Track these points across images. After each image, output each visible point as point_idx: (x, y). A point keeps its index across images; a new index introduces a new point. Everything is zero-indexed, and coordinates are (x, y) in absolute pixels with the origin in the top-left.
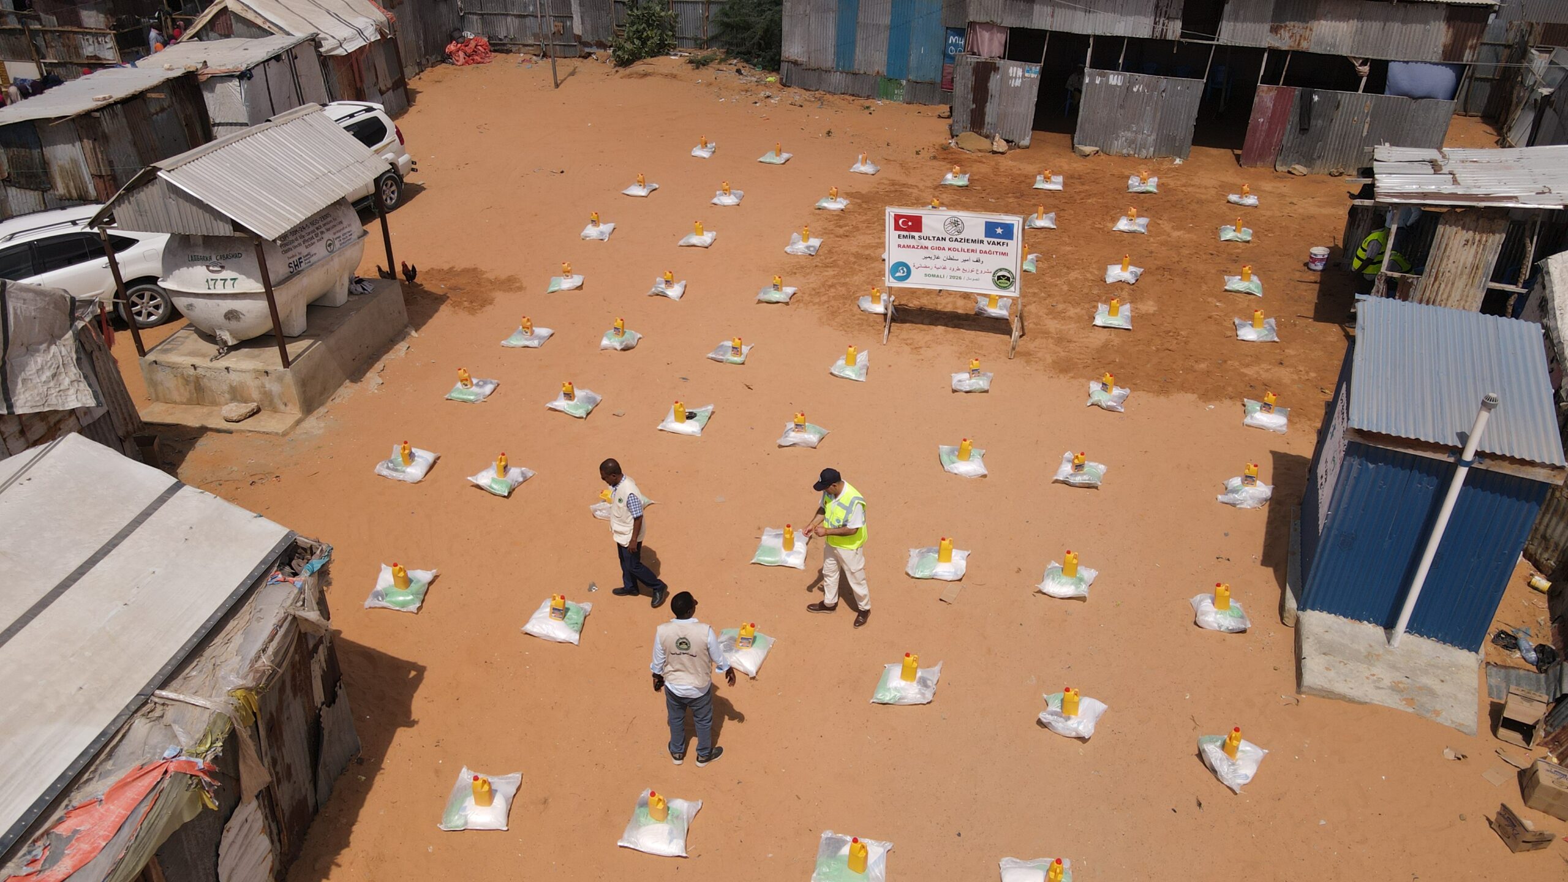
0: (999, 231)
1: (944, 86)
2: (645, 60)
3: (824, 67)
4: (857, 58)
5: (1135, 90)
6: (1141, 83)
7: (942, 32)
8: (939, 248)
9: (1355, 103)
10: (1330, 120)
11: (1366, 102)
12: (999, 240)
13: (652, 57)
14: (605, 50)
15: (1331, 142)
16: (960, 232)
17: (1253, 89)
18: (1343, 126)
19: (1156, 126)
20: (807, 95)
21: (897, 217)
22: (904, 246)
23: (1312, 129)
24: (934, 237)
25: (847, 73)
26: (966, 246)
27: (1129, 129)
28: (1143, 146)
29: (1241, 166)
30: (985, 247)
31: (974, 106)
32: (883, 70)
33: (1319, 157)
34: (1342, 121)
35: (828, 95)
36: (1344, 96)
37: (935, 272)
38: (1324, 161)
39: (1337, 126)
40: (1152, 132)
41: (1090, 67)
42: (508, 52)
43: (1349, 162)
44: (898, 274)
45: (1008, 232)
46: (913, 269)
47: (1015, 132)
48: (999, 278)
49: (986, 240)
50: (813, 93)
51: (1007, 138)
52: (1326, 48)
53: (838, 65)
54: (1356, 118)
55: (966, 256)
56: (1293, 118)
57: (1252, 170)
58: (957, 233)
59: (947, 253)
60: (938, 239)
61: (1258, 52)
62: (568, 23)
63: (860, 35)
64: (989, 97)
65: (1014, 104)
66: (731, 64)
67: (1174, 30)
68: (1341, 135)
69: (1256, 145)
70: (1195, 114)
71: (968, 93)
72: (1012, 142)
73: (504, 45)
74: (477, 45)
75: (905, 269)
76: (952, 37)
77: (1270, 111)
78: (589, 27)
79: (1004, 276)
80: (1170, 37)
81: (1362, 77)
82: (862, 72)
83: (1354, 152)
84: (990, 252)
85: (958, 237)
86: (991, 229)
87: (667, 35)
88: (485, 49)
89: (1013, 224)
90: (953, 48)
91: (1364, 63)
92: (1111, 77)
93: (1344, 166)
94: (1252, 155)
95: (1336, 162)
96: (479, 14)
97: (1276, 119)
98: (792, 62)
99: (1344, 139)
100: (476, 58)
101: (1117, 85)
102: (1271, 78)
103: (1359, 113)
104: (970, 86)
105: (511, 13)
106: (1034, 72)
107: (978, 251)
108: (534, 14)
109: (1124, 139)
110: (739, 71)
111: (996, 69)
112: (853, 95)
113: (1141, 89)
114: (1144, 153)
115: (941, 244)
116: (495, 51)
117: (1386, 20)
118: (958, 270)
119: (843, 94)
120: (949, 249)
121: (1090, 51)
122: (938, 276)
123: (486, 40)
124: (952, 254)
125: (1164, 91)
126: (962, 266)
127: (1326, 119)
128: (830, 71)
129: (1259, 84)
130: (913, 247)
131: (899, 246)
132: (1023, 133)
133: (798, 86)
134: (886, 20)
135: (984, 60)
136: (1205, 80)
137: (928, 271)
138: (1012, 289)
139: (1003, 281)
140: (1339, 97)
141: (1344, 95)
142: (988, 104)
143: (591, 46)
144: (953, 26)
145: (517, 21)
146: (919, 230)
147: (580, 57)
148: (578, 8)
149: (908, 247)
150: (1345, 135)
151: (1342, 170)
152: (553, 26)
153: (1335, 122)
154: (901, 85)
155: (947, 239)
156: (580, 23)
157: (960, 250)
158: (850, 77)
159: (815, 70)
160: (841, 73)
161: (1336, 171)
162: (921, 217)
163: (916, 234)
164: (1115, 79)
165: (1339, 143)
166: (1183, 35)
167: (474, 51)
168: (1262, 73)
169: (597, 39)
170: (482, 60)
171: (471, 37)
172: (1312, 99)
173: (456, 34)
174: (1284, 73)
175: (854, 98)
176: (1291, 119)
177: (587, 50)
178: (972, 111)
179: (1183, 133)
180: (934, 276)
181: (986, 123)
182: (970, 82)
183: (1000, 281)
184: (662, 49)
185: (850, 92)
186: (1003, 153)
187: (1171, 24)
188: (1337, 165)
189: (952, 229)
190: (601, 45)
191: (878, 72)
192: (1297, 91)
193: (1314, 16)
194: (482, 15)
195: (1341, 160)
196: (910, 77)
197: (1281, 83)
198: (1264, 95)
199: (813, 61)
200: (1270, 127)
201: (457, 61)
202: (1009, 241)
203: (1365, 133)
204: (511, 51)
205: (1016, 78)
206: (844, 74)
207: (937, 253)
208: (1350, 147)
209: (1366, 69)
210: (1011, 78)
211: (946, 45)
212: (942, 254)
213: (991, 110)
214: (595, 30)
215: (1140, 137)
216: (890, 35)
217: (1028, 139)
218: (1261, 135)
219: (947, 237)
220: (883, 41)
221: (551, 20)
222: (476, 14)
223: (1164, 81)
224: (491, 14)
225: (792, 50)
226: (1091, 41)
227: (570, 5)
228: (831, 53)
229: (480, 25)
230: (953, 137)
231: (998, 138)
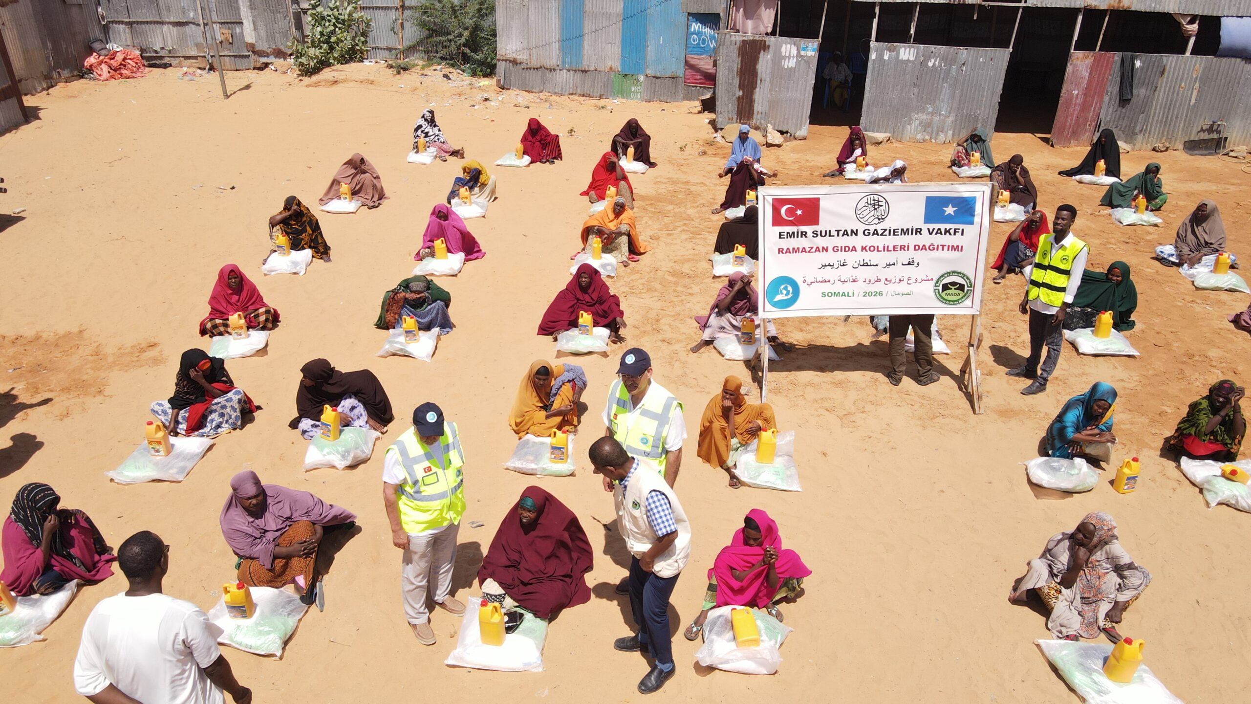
0: (950, 210)
1: (688, 81)
2: (332, 67)
3: (548, 65)
4: (585, 52)
5: (930, 64)
6: (937, 56)
7: (683, 18)
8: (846, 249)
9: (1182, 67)
10: (1154, 88)
11: (1194, 66)
12: (948, 226)
13: (342, 64)
14: (285, 59)
15: (1155, 113)
16: (881, 219)
17: (1063, 59)
18: (1168, 94)
19: (955, 105)
20: (530, 96)
21: (778, 204)
22: (788, 251)
23: (1134, 100)
24: (838, 231)
25: (575, 71)
26: (890, 241)
27: (923, 110)
28: (941, 129)
29: (1052, 146)
30: (925, 239)
31: (741, 93)
32: (617, 65)
33: (1141, 131)
34: (1167, 89)
35: (554, 97)
36: (1170, 60)
37: (839, 288)
38: (1147, 135)
39: (1161, 94)
40: (950, 113)
41: (877, 40)
42: (166, 66)
43: (1175, 135)
44: (778, 298)
46: (802, 287)
47: (790, 121)
48: (945, 287)
49: (925, 227)
50: (537, 94)
51: (780, 129)
52: (1151, 4)
53: (564, 62)
54: (1183, 85)
55: (891, 257)
56: (1113, 89)
57: (1067, 150)
58: (876, 221)
59: (860, 256)
60: (846, 233)
61: (1072, 13)
62: (238, 30)
63: (588, 26)
64: (759, 81)
65: (788, 88)
66: (435, 70)
68: (1166, 104)
69: (1069, 120)
70: (999, 89)
71: (733, 78)
72: (787, 132)
73: (161, 58)
74: (124, 59)
75: (790, 288)
76: (694, 24)
77: (1086, 81)
78: (263, 33)
79: (953, 284)
80: (970, 1)
81: (1189, 37)
82: (592, 68)
83: (1180, 123)
84: (932, 248)
85: (879, 227)
87: (359, 40)
88: (136, 63)
89: (974, 199)
90: (696, 36)
91: (1191, 22)
92: (902, 50)
93: (1170, 140)
94: (1065, 133)
95: (1160, 136)
96: (127, 23)
97: (1093, 89)
98: (510, 61)
99: (1169, 109)
100: (124, 72)
101: (908, 60)
102: (1085, 44)
103: (1187, 78)
104: (735, 69)
105: (168, 20)
106: (811, 48)
107: (912, 248)
108: (195, 21)
109: (918, 122)
110: (446, 76)
112: (583, 95)
113: (937, 63)
114: (942, 137)
115: (850, 241)
116: (150, 66)
118: (878, 280)
119: (572, 94)
120: (863, 249)
121: (875, 22)
122: (844, 294)
123: (138, 53)
124: (868, 256)
125: (964, 64)
126: (884, 273)
127: (1150, 87)
128: (554, 70)
129: (1072, 51)
130: (804, 250)
131: (780, 251)
132: (799, 122)
133: (518, 88)
134: (619, 9)
135: (751, 38)
136: (1011, 49)
137: (827, 288)
138: (968, 302)
139: (953, 291)
140: (1165, 62)
141: (1171, 58)
142: (757, 90)
143: (267, 55)
144: (696, 11)
145: (175, 30)
146: (815, 221)
147: (254, 69)
148: (249, 11)
149: (796, 250)
150: (1171, 104)
151: (1167, 145)
152: (219, 32)
153: (1160, 92)
154: (638, 81)
155: (860, 233)
156: (252, 28)
157: (881, 248)
158: (579, 74)
159: (537, 69)
160: (569, 71)
161: (1161, 145)
162: (818, 200)
163: (809, 229)
164: (907, 52)
165: (1164, 113)
167: (121, 64)
168: (1075, 38)
169: (274, 47)
170: (133, 75)
171: (118, 50)
172: (1133, 65)
173: (97, 46)
174: (1101, 36)
175: (585, 98)
176: (1109, 89)
177: (263, 59)
178: (739, 99)
179: (987, 112)
180: (837, 294)
181: (755, 112)
182: (735, 65)
183: (947, 292)
184: (352, 55)
185: (579, 92)
186: (779, 146)
188: (1161, 139)
189: (869, 214)
190: (280, 54)
191: (611, 68)
192: (1117, 57)
194: (130, 24)
195: (1166, 133)
196: (649, 72)
197: (1098, 48)
198: (1079, 62)
199: (534, 58)
200: (1085, 100)
201: (100, 75)
202: (967, 228)
203: (1193, 101)
204: (170, 65)
205: (789, 57)
206: (572, 72)
207: (842, 256)
208: (1177, 117)
209: (1194, 27)
210: (784, 58)
211: (688, 34)
212: (852, 258)
213: (761, 97)
214: (271, 36)
215: (936, 119)
216: (623, 25)
217: (805, 129)
218: (1075, 110)
219: (861, 228)
220: (615, 32)
221: (216, 27)
222: (122, 23)
223: (964, 53)
224: (141, 23)
225: (509, 47)
226: (877, 10)
227: (238, 9)
228: (555, 48)
229: (129, 36)
230: (716, 130)
231: (770, 128)
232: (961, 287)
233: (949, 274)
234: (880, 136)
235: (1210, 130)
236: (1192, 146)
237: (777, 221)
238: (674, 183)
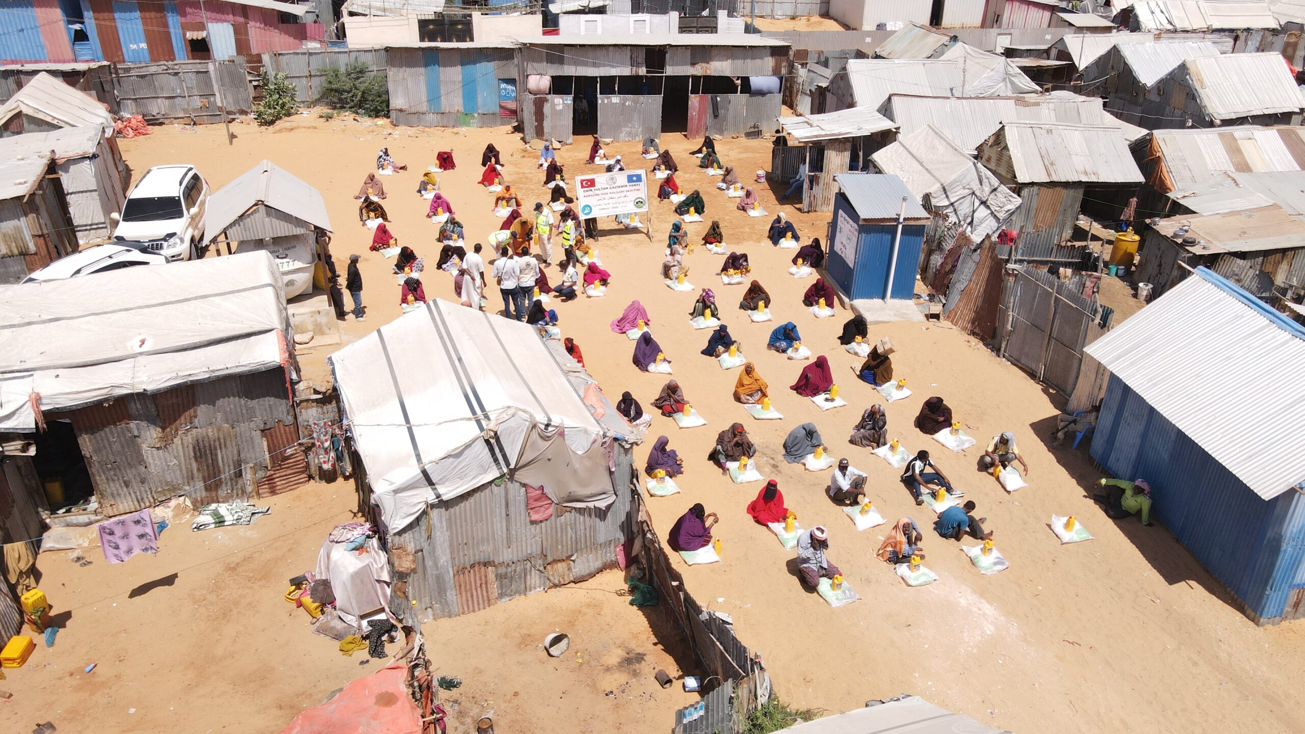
0: (635, 178)
1: (502, 115)
2: (285, 119)
3: (421, 111)
4: (442, 103)
5: (627, 104)
6: (629, 100)
7: (496, 82)
8: (605, 194)
9: (737, 100)
10: (727, 110)
11: (742, 99)
13: (289, 116)
14: (248, 115)
15: (730, 121)
16: (615, 183)
17: (686, 98)
18: (734, 112)
19: (641, 123)
20: (413, 129)
21: (582, 181)
22: (587, 196)
23: (720, 116)
24: (602, 189)
25: (437, 113)
26: (618, 190)
27: (627, 126)
28: (637, 135)
29: (688, 139)
30: (628, 188)
31: (537, 123)
32: (461, 109)
33: (725, 130)
34: (733, 110)
35: (426, 129)
36: (731, 96)
37: (604, 207)
38: (728, 131)
40: (639, 127)
41: (601, 94)
42: (161, 124)
43: (740, 130)
45: (639, 178)
46: (593, 208)
47: (563, 136)
49: (628, 184)
51: (559, 140)
52: (720, 73)
53: (430, 109)
54: (739, 107)
55: (619, 195)
56: (710, 111)
57: (695, 140)
59: (610, 195)
60: (604, 189)
61: (686, 78)
62: (212, 99)
63: (443, 89)
64: (545, 117)
65: (560, 119)
66: (346, 116)
67: (642, 71)
68: (733, 116)
69: (694, 127)
70: (660, 114)
71: (532, 117)
72: (563, 142)
73: (157, 119)
76: (502, 84)
77: (698, 108)
78: (231, 100)
80: (640, 74)
81: (738, 86)
82: (447, 111)
83: (741, 124)
84: (631, 190)
85: (614, 186)
86: (630, 179)
88: (143, 124)
90: (504, 91)
91: (738, 79)
92: (613, 98)
93: (738, 133)
94: (693, 133)
96: (133, 99)
97: (701, 112)
98: (399, 110)
99: (735, 119)
100: (139, 131)
101: (616, 103)
102: (695, 91)
103: (740, 104)
104: (533, 112)
105: (161, 96)
106: (569, 100)
107: (625, 191)
108: (182, 95)
109: (625, 132)
110: (354, 119)
111: (547, 100)
112: (443, 127)
113: (630, 103)
114: (637, 138)
115: (606, 191)
116: (152, 125)
118: (616, 203)
120: (610, 193)
121: (598, 85)
122: (606, 209)
123: (140, 117)
124: (612, 195)
125: (642, 103)
126: (618, 201)
127: (725, 109)
128: (425, 113)
129: (690, 95)
130: (592, 195)
131: (584, 196)
132: (568, 136)
133: (405, 125)
134: (460, 78)
135: (539, 96)
136: (662, 95)
137: (600, 207)
139: (639, 204)
140: (730, 98)
142: (545, 121)
143: (235, 114)
144: (503, 78)
145: (167, 102)
147: (225, 122)
148: (219, 88)
149: (589, 196)
150: (736, 117)
151: (738, 135)
152: (197, 102)
153: (730, 111)
154: (474, 117)
157: (616, 192)
158: (440, 115)
159: (415, 113)
160: (434, 113)
161: (736, 136)
164: (615, 99)
165: (733, 121)
166: (648, 72)
167: (136, 126)
168: (690, 88)
169: (239, 108)
170: (146, 133)
171: (129, 117)
172: (717, 100)
174: (701, 87)
175: (445, 128)
176: (708, 111)
177: (233, 117)
178: (536, 126)
179: (656, 125)
180: (604, 209)
181: (545, 132)
182: (532, 110)
185: (441, 125)
187: (640, 68)
188: (735, 132)
189: (610, 182)
190: (243, 112)
191: (458, 111)
192: (709, 96)
193: (711, 58)
194: (136, 99)
195: (736, 130)
196: (480, 111)
197: (700, 93)
198: (693, 100)
199: (413, 108)
200: (699, 117)
203: (745, 115)
204: (164, 124)
205: (559, 104)
207: (603, 196)
208: (739, 122)
209: (739, 82)
210: (556, 105)
211: (500, 90)
212: (607, 196)
214: (236, 102)
215: (634, 130)
216: (463, 87)
217: (571, 139)
218: (695, 122)
219: (609, 187)
220: (458, 92)
221: (198, 98)
222: (130, 99)
223: (642, 98)
224: (143, 98)
225: (397, 102)
226: (599, 80)
227: (212, 86)
228: (425, 102)
229: (134, 107)
230: (526, 143)
234: (608, 140)
235: (754, 127)
236: (749, 135)
238: (518, 174)
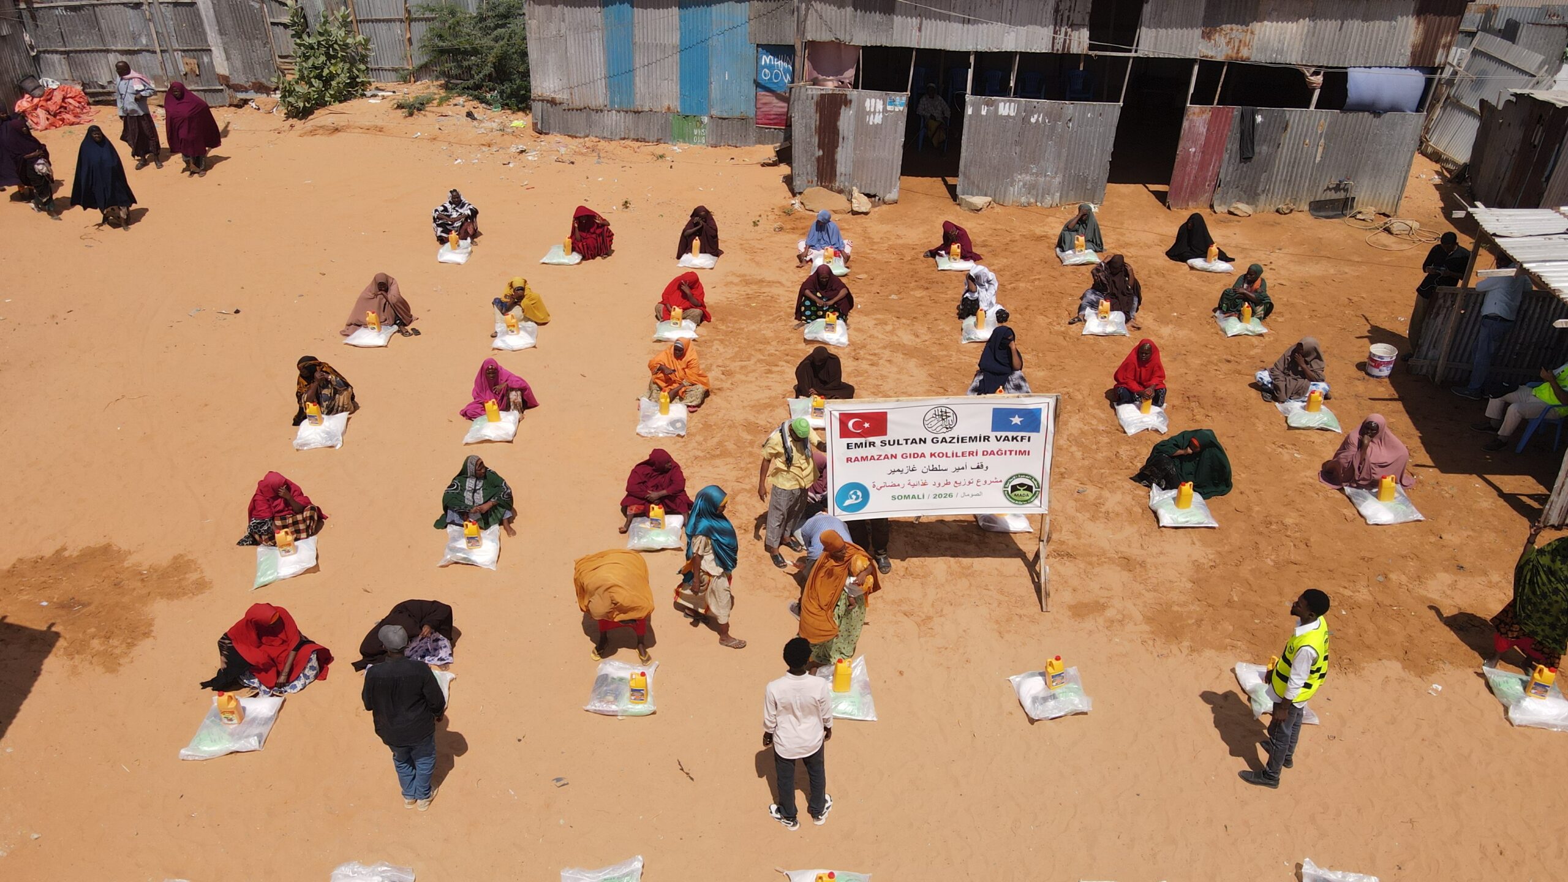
0: (1016, 420)
1: (760, 121)
2: (331, 108)
3: (593, 105)
4: (637, 90)
5: (1033, 120)
6: (1040, 109)
7: (751, 51)
8: (915, 456)
9: (1306, 122)
10: (1276, 145)
11: (1319, 121)
12: (1015, 434)
13: (340, 102)
14: (268, 94)
15: (1278, 172)
16: (949, 428)
17: (1181, 112)
18: (1292, 152)
19: (1062, 165)
20: (574, 144)
21: (844, 418)
22: (857, 459)
23: (1255, 158)
24: (906, 440)
25: (627, 112)
26: (959, 448)
27: (1027, 171)
28: (1047, 191)
29: (1169, 208)
30: (993, 445)
31: (821, 153)
32: (676, 105)
33: (1263, 191)
34: (1291, 145)
35: (602, 143)
36: (1293, 114)
37: (909, 491)
38: (1270, 195)
39: (1285, 151)
40: (1056, 173)
41: (973, 94)
43: (1299, 195)
44: (847, 503)
45: (1031, 421)
46: (872, 492)
47: (878, 183)
48: (1014, 488)
49: (992, 435)
50: (582, 140)
51: (867, 192)
52: (1271, 55)
53: (612, 102)
54: (1307, 141)
55: (960, 462)
56: (1232, 146)
58: (945, 430)
59: (929, 462)
60: (914, 441)
61: (1186, 64)
62: (206, 59)
63: (639, 60)
64: (841, 140)
65: (874, 147)
66: (456, 105)
67: (1080, 41)
68: (1290, 162)
69: (1186, 181)
70: (1110, 147)
71: (811, 137)
72: (875, 196)
74: (64, 98)
75: (859, 493)
76: (764, 57)
77: (1203, 138)
78: (238, 64)
79: (1022, 485)
80: (1075, 49)
81: (1314, 89)
82: (646, 109)
83: (1305, 182)
85: (948, 436)
86: (1001, 419)
87: (359, 70)
88: (79, 102)
90: (767, 71)
91: (1316, 73)
92: (1001, 105)
93: (1294, 200)
94: (1182, 194)
95: (1284, 196)
96: (62, 53)
97: (1211, 147)
98: (548, 101)
99: (1293, 167)
100: (66, 116)
101: (1009, 116)
102: (1204, 97)
103: (1311, 134)
104: (813, 127)
105: (114, 48)
106: (899, 102)
107: (980, 453)
108: (150, 48)
109: (1021, 184)
110: (470, 115)
111: (847, 102)
112: (637, 140)
113: (1040, 119)
114: (1048, 200)
115: (918, 448)
116: (97, 103)
117: (1344, 17)
118: (948, 484)
119: (624, 139)
120: (932, 455)
121: (970, 72)
122: (914, 497)
123: (79, 88)
124: (936, 462)
125: (1070, 120)
126: (953, 478)
127: (1272, 144)
128: (601, 111)
129: (1188, 105)
130: (872, 458)
131: (849, 460)
132: (888, 183)
133: (559, 132)
134: (675, 39)
135: (830, 92)
136: (1121, 104)
137: (896, 491)
138: (1037, 502)
140: (1288, 116)
141: (1294, 113)
142: (839, 149)
143: (246, 90)
144: (765, 42)
146: (883, 432)
147: (230, 105)
148: (218, 37)
149: (864, 459)
150: (1295, 162)
151: (1291, 206)
152: (182, 62)
153: (1283, 149)
154: (702, 122)
155: (929, 441)
156: (224, 58)
157: (950, 454)
158: (631, 116)
159: (581, 110)
160: (619, 112)
161: (1285, 207)
162: (886, 413)
163: (877, 440)
164: (1007, 107)
165: (1287, 172)
166: (1092, 47)
167: (61, 107)
168: (1192, 90)
169: (254, 81)
170: (77, 120)
171: (55, 87)
172: (1254, 120)
173: (29, 84)
174: (1219, 89)
175: (639, 144)
176: (1229, 146)
177: (241, 96)
178: (819, 159)
179: (1097, 172)
180: (907, 497)
181: (838, 173)
182: (813, 122)
183: (1017, 493)
184: (352, 89)
185: (632, 136)
186: (866, 214)
187: (1075, 35)
188: (1285, 200)
190: (261, 88)
191: (669, 108)
192: (1236, 110)
193: (1257, 17)
194: (67, 53)
195: (1290, 193)
196: (714, 112)
197: (1216, 102)
198: (1195, 118)
199: (576, 98)
200: (1203, 158)
202: (1033, 435)
203: (1318, 159)
205: (874, 113)
206: (622, 114)
207: (911, 462)
208: (1301, 177)
209: (1319, 79)
210: (869, 113)
211: (758, 68)
212: (919, 463)
213: (844, 157)
214: (248, 67)
215: (1042, 180)
216: (681, 58)
217: (895, 187)
218: (1193, 169)
219: (929, 437)
220: (671, 67)
221: (178, 55)
222: (57, 52)
223: (1070, 108)
224: (80, 52)
225: (545, 85)
226: (972, 59)
227: (204, 33)
228: (601, 87)
229: (66, 68)
230: (794, 195)
231: (856, 192)
232: (1030, 488)
233: (1017, 476)
234: (979, 201)
235: (1337, 188)
236: (1319, 208)
237: (845, 433)
238: (747, 283)
